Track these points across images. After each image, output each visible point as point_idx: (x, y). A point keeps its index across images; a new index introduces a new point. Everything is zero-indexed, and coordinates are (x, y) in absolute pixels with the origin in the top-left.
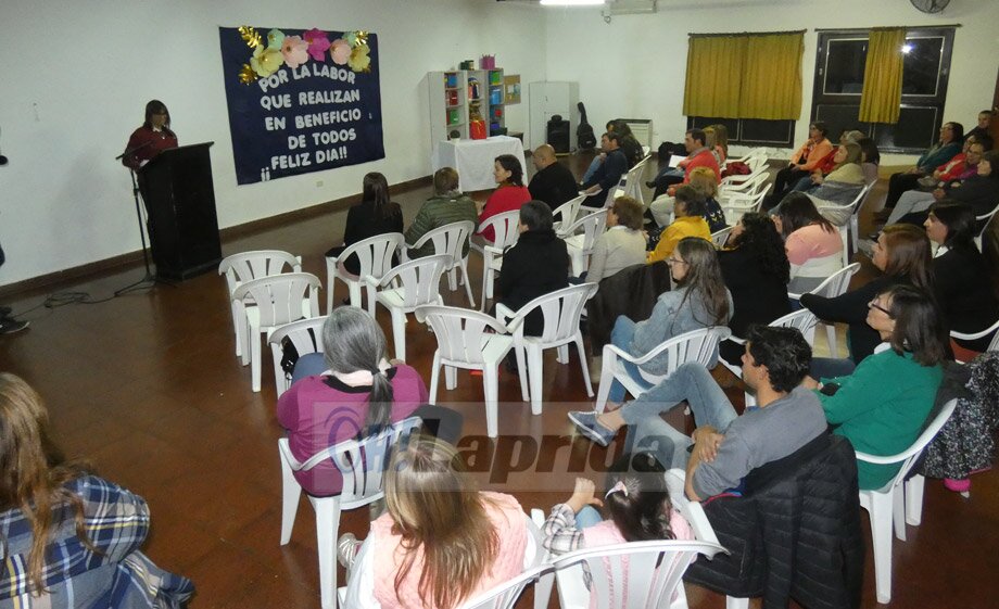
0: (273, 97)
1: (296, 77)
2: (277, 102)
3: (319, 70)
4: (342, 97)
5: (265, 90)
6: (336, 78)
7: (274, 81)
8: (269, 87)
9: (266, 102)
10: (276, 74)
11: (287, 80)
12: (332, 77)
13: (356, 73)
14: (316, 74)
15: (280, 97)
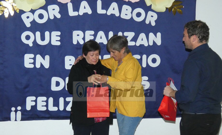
0: (38, 34)
1: (72, 13)
2: (43, 39)
3: (106, 6)
4: (135, 39)
5: (28, 25)
6: (128, 17)
7: (41, 16)
8: (34, 22)
9: (28, 38)
10: (45, 8)
11: (59, 16)
12: (123, 16)
13: (159, 14)
14: (100, 11)
15: (47, 34)
